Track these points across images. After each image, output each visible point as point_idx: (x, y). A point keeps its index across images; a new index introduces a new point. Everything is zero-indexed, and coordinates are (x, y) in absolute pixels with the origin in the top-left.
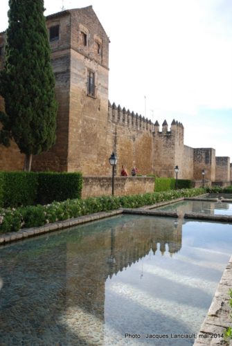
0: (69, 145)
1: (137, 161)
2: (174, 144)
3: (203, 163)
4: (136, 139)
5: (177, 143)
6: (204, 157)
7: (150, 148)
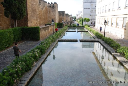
0: (28, 15)
1: (44, 17)
2: (55, 11)
3: (62, 16)
4: (43, 9)
5: (56, 10)
6: (62, 14)
7: (47, 12)
